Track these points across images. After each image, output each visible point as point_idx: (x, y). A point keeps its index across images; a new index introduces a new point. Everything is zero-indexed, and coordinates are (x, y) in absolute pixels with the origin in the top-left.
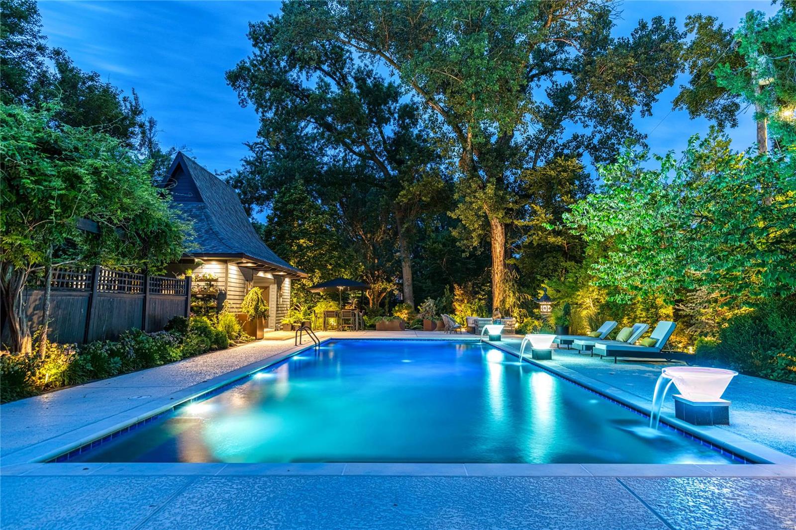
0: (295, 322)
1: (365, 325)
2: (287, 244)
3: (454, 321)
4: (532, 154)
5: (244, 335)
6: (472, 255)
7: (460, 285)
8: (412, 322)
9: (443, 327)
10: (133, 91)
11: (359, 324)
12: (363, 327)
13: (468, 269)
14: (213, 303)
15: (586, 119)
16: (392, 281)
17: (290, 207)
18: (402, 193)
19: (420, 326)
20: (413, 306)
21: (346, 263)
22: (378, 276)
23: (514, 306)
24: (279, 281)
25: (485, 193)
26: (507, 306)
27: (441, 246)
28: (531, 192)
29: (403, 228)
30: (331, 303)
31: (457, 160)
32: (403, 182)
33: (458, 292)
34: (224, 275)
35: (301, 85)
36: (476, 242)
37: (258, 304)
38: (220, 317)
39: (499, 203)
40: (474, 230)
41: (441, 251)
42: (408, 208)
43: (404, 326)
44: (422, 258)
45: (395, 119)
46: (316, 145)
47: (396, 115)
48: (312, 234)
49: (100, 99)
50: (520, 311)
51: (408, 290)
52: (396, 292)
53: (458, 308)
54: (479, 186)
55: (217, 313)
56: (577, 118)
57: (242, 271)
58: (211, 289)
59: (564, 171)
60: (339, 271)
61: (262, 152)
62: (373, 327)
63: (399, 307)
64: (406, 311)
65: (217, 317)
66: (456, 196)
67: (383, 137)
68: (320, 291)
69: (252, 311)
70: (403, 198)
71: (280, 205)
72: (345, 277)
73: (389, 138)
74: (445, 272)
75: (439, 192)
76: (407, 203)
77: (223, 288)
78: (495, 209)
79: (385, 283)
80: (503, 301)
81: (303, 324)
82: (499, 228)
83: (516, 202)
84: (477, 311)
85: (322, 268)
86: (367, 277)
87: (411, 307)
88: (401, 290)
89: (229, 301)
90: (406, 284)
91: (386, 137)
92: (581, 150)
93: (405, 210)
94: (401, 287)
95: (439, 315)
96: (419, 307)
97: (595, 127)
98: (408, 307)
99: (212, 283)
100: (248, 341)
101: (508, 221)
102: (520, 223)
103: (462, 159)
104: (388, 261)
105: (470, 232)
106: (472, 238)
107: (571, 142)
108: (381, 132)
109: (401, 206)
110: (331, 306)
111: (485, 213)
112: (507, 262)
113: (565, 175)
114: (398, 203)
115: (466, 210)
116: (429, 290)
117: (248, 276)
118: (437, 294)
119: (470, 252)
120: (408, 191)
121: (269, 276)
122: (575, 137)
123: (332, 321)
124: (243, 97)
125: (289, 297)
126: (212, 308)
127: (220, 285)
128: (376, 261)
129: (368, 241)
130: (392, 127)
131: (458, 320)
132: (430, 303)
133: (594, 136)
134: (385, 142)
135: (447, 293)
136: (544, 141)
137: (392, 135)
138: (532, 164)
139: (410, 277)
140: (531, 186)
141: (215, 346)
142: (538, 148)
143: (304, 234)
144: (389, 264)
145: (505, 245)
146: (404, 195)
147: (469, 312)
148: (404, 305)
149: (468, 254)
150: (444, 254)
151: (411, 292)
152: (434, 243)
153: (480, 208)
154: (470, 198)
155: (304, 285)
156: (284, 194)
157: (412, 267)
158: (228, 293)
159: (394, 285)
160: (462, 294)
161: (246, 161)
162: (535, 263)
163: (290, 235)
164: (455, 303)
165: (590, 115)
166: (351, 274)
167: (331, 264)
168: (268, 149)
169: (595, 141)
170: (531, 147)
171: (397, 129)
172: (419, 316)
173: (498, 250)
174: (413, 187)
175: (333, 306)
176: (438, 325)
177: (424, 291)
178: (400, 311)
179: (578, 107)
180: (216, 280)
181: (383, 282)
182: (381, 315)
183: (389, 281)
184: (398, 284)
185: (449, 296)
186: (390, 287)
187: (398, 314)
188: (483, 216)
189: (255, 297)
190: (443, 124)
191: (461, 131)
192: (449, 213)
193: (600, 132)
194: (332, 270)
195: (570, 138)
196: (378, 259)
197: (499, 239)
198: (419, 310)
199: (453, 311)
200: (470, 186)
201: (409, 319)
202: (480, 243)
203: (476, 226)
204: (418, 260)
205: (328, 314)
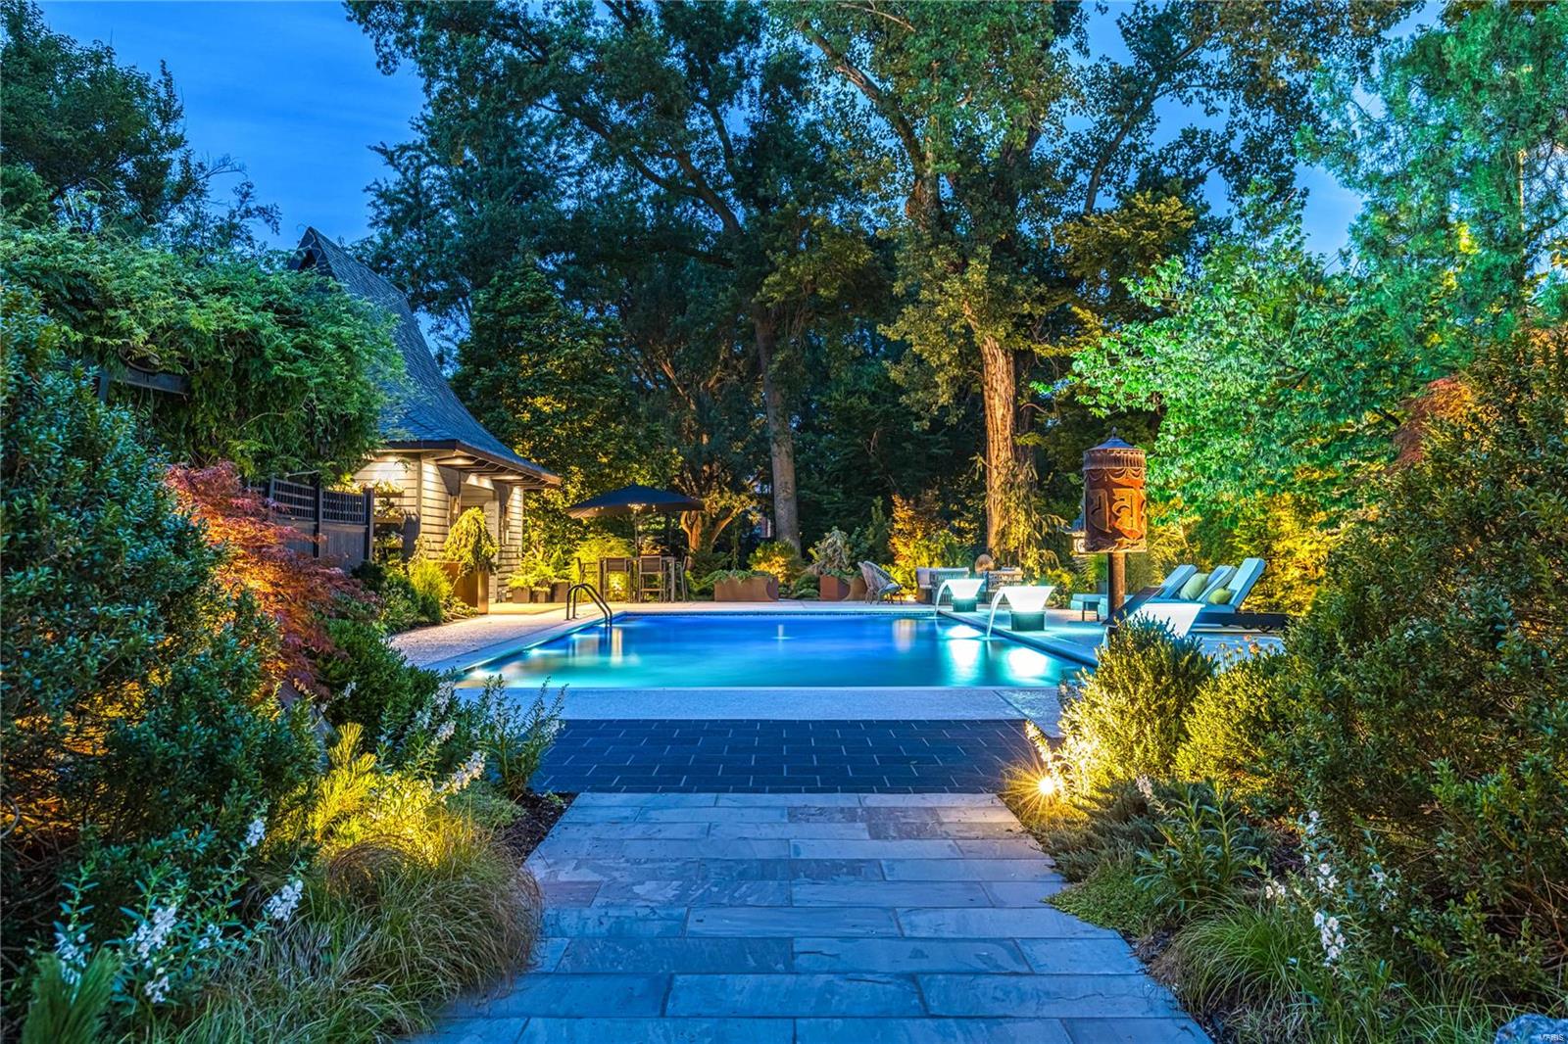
0: (536, 584)
1: (690, 591)
2: (509, 407)
3: (888, 579)
4: (1083, 178)
5: (459, 605)
6: (937, 424)
7: (905, 497)
8: (793, 583)
9: (864, 592)
10: (163, 67)
11: (678, 587)
12: (684, 593)
13: (931, 457)
14: (396, 541)
15: (1213, 93)
16: (744, 489)
17: (513, 321)
18: (771, 279)
19: (814, 589)
20: (797, 549)
21: (641, 450)
22: (711, 478)
23: (1029, 543)
24: (502, 493)
25: (964, 282)
26: (1012, 544)
27: (866, 402)
28: (1076, 273)
29: (772, 362)
30: (612, 543)
31: (901, 202)
32: (774, 252)
33: (902, 513)
34: (415, 484)
35: (525, 13)
36: (946, 396)
37: (479, 541)
38: (411, 568)
39: (997, 303)
40: (941, 367)
41: (866, 413)
42: (784, 315)
43: (776, 591)
44: (819, 431)
45: (752, 92)
46: (553, 148)
47: (756, 83)
48: (564, 383)
49: (119, 104)
50: (1041, 556)
51: (784, 510)
52: (756, 518)
53: (901, 549)
54: (952, 263)
55: (405, 560)
56: (1191, 92)
57: (443, 476)
58: (392, 513)
59: (1153, 226)
60: (625, 469)
61: (419, 169)
62: (707, 594)
63: (765, 549)
64: (781, 560)
65: (405, 568)
66: (898, 288)
67: (725, 140)
68: (585, 515)
69: (468, 557)
70: (773, 289)
71: (489, 317)
72: (641, 482)
73: (738, 140)
74: (878, 467)
75: (859, 273)
76: (784, 303)
77: (413, 510)
78: (989, 317)
79: (727, 495)
80: (1003, 534)
81: (554, 587)
82: (1001, 361)
83: (1041, 300)
84: (943, 556)
85: (587, 461)
86: (683, 480)
87: (791, 550)
88: (768, 511)
89: (427, 536)
90: (781, 495)
91: (731, 137)
92: (1203, 166)
93: (780, 317)
94: (767, 505)
95: (856, 567)
96: (811, 551)
97: (1234, 112)
98: (786, 551)
99: (392, 500)
100: (466, 616)
101: (1023, 345)
102: (1045, 350)
103: (914, 199)
104: (736, 437)
105: (932, 372)
106: (936, 386)
107: (1180, 147)
108: (721, 129)
109: (767, 309)
110: (611, 549)
111: (968, 328)
112: (1020, 441)
113: (1153, 235)
114: (762, 303)
115: (921, 319)
116: (838, 511)
117: (453, 484)
118: (853, 519)
119: (933, 421)
120: (786, 274)
121: (486, 483)
122: (1189, 136)
123: (617, 581)
124: (386, 50)
125: (520, 530)
126: (393, 550)
127: (407, 504)
128: (705, 439)
129: (685, 387)
130: (747, 113)
131: (898, 577)
132: (836, 538)
133: (1232, 135)
134: (729, 153)
135: (877, 515)
136: (1113, 146)
137: (745, 132)
138: (1083, 203)
139: (790, 478)
140: (1077, 259)
141: (424, 619)
142: (1098, 165)
143: (545, 383)
144: (738, 447)
145: (1016, 400)
146: (777, 284)
147: (925, 560)
148: (777, 546)
149: (926, 424)
150: (874, 422)
151: (794, 515)
152: (850, 393)
153: (955, 316)
154: (932, 292)
155: (547, 502)
156: (499, 291)
157: (797, 451)
158: (424, 520)
159: (751, 498)
160: (912, 518)
161: (381, 195)
162: (1084, 441)
163: (515, 387)
164: (895, 540)
165: (1222, 84)
166: (654, 474)
167: (606, 454)
168: (432, 162)
169: (1236, 146)
170: (1080, 164)
171: (757, 115)
172: (811, 570)
173: (999, 412)
174: (797, 265)
175: (617, 548)
176: (852, 586)
177: (826, 513)
178: (766, 559)
179: (1195, 64)
180: (400, 495)
181: (721, 492)
182: (723, 568)
183: (738, 488)
184: (761, 497)
185: (881, 525)
186: (739, 504)
187: (763, 567)
188: (960, 335)
189: (474, 528)
190: (869, 115)
191: (910, 134)
192: (881, 328)
193: (1245, 125)
194: (609, 465)
195: (1177, 136)
196: (711, 435)
197: (1001, 389)
198: (812, 557)
199: (890, 559)
200: (931, 264)
201: (788, 578)
202: (955, 396)
203: (946, 358)
204: (810, 436)
205: (609, 565)
